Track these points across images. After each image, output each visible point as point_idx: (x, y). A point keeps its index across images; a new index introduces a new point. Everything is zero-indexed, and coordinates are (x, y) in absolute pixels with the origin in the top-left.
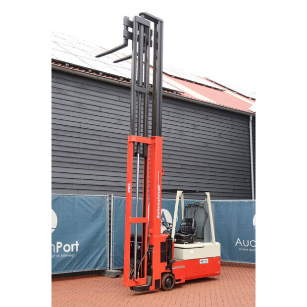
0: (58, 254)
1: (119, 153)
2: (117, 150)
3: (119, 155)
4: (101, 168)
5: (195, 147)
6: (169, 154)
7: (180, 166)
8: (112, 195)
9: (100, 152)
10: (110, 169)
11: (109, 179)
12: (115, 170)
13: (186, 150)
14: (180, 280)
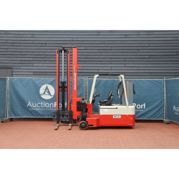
0: (55, 108)
2: (97, 51)
3: (99, 54)
4: (86, 62)
5: (163, 42)
6: (138, 49)
7: (148, 57)
8: (87, 78)
9: (85, 53)
10: (93, 62)
12: (96, 62)
13: (154, 45)
14: (93, 125)
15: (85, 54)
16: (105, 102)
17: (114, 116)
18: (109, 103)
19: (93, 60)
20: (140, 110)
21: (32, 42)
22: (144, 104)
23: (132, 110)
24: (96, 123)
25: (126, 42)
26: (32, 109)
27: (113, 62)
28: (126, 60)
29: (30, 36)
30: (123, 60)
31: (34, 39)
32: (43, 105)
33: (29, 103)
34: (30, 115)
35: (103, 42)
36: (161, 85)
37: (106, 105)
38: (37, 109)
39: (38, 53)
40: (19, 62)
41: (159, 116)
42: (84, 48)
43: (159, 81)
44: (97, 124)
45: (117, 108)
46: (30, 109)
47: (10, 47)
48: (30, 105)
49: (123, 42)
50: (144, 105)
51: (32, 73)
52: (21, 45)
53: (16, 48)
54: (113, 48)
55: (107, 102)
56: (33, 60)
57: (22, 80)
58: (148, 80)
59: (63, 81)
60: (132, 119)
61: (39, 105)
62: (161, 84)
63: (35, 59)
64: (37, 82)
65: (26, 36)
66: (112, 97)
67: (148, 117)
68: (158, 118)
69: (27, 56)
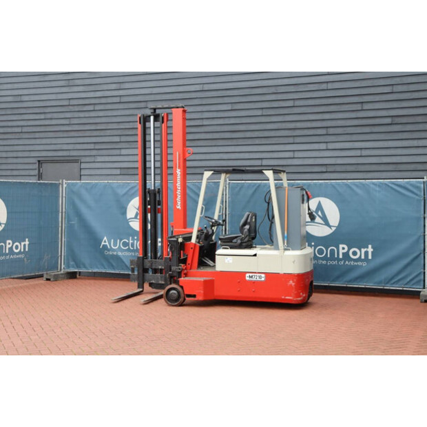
1: (262, 115)
2: (259, 112)
4: (234, 142)
6: (362, 103)
7: (388, 121)
9: (232, 119)
10: (249, 142)
11: (247, 156)
12: (257, 141)
13: (405, 88)
14: (194, 296)
15: (233, 121)
16: (230, 240)
17: (247, 275)
18: (239, 241)
19: (248, 135)
20: (359, 263)
21: (117, 100)
22: (370, 246)
23: (294, 262)
24: (202, 292)
25: (330, 86)
26: (111, 253)
27: (298, 140)
28: (331, 131)
29: (114, 86)
30: (323, 131)
31: (121, 93)
32: (133, 245)
33: (105, 238)
34: (106, 267)
35: (273, 90)
36: (417, 197)
37: (232, 248)
38: (120, 254)
39: (131, 124)
40: (92, 146)
41: (408, 279)
42: (229, 107)
43: (412, 185)
44: (205, 294)
45: (255, 255)
46: (107, 253)
47: (76, 115)
48: (107, 243)
49: (324, 86)
50: (370, 249)
51: (118, 172)
52: (97, 107)
53: (87, 114)
54: (298, 103)
55: (235, 241)
56: (120, 142)
57: (92, 188)
58: (381, 183)
59: (153, 188)
60: (294, 284)
61: (125, 244)
62: (417, 195)
63: (124, 139)
64: (121, 192)
65: (105, 87)
66: (247, 227)
67: (380, 283)
68: (406, 284)
69: (108, 133)
